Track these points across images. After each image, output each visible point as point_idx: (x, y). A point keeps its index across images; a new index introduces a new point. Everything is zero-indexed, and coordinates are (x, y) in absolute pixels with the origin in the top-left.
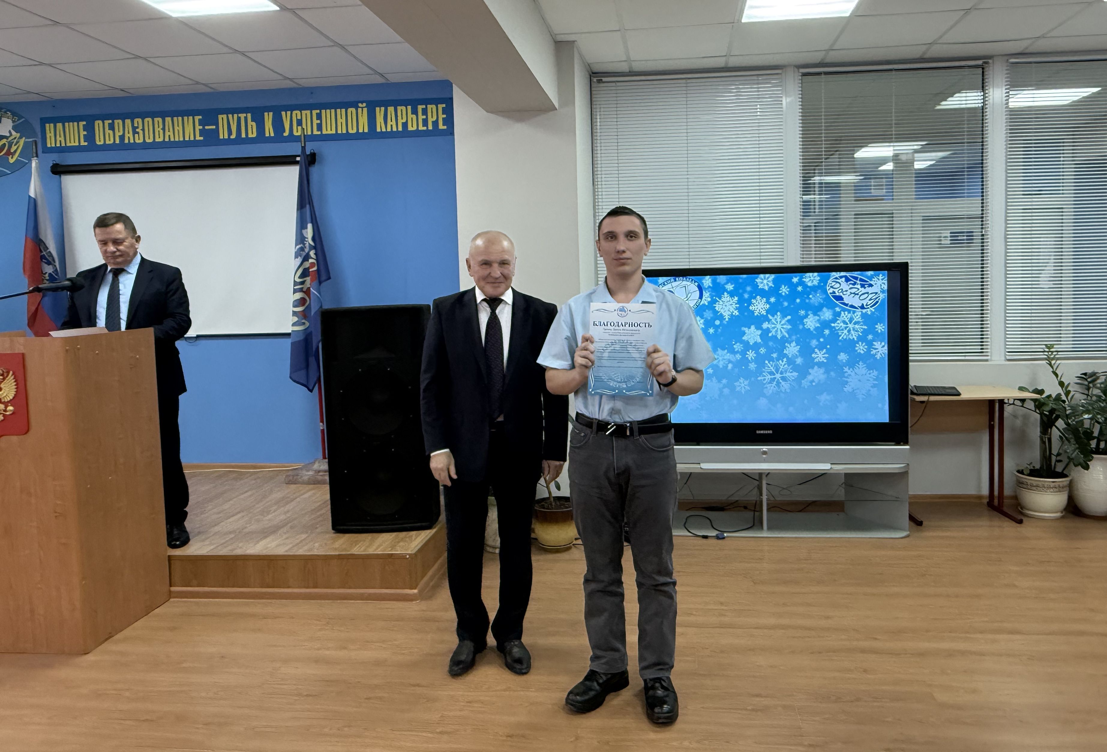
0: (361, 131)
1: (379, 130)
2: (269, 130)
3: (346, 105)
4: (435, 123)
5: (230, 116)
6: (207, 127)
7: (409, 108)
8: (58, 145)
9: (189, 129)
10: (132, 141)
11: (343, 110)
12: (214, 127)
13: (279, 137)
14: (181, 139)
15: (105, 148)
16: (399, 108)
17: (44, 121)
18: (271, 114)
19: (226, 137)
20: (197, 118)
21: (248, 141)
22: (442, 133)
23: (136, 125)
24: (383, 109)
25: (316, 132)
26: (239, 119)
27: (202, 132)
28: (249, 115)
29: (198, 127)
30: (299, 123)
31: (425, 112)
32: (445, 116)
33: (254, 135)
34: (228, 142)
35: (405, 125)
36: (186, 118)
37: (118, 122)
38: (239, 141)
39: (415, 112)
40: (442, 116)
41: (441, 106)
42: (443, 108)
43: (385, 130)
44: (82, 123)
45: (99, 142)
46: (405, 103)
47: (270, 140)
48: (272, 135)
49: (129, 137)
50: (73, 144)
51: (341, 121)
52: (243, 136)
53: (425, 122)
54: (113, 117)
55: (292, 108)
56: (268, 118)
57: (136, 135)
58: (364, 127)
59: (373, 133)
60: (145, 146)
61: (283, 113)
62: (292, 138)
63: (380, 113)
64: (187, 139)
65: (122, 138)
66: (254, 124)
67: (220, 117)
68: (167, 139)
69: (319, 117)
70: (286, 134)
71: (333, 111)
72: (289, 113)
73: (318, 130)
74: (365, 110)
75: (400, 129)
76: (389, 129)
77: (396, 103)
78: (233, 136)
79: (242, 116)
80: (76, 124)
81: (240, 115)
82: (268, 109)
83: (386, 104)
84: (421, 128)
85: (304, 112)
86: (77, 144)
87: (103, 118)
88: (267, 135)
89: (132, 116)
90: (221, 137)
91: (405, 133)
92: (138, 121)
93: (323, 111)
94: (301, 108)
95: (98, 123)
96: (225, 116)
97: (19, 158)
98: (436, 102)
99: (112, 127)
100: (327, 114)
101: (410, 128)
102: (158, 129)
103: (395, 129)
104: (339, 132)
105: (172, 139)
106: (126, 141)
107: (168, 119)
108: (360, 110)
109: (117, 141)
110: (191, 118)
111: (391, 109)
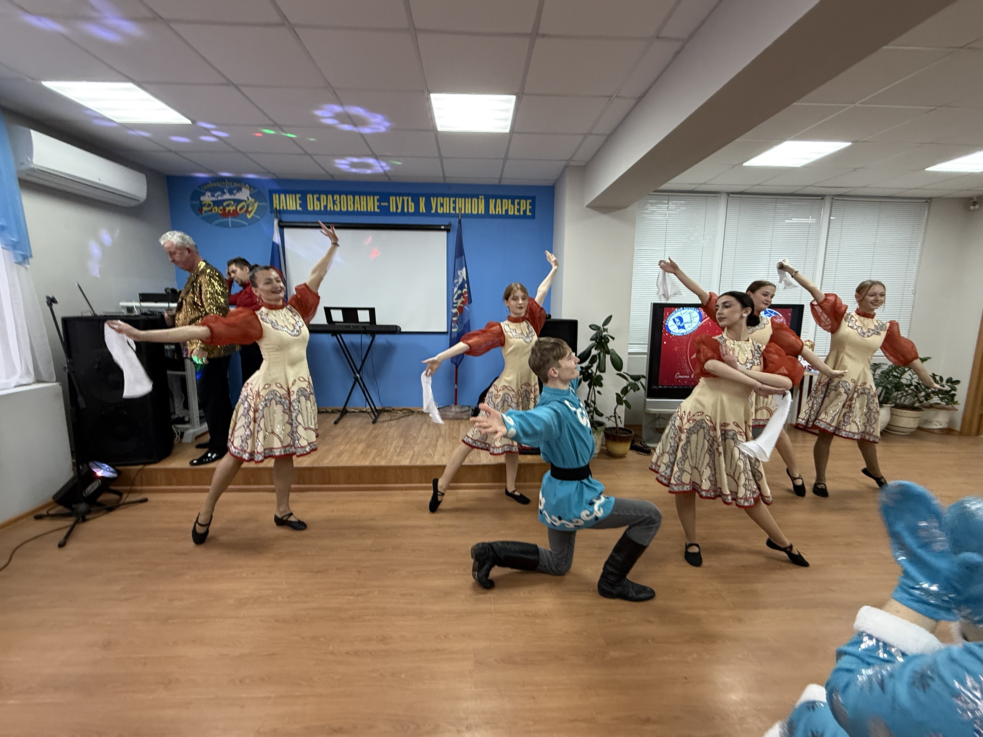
0: (480, 212)
1: (491, 213)
2: (422, 209)
3: (472, 196)
4: (525, 211)
5: (398, 198)
6: (382, 204)
7: (510, 201)
8: (281, 208)
9: (370, 204)
10: (332, 209)
11: (470, 200)
12: (386, 204)
13: (429, 213)
14: (365, 210)
15: (314, 212)
16: (504, 201)
17: (271, 192)
18: (424, 198)
19: (395, 210)
20: (376, 198)
21: (409, 214)
22: (529, 217)
23: (335, 198)
24: (494, 200)
25: (452, 211)
26: (403, 200)
27: (379, 207)
28: (410, 198)
29: (376, 204)
30: (442, 205)
31: (519, 204)
32: (531, 207)
33: (413, 211)
34: (396, 214)
35: (507, 211)
36: (368, 197)
37: (323, 197)
38: (403, 213)
39: (513, 203)
40: (529, 207)
41: (528, 201)
42: (530, 203)
43: (494, 213)
44: (298, 196)
45: (310, 208)
46: (508, 198)
47: (423, 214)
48: (424, 211)
49: (330, 206)
50: (292, 208)
51: (468, 206)
52: (406, 210)
53: (519, 210)
54: (320, 193)
55: (437, 196)
56: (422, 201)
57: (335, 206)
58: (482, 210)
59: (487, 215)
60: (341, 213)
61: (432, 199)
62: (437, 214)
63: (492, 202)
64: (369, 210)
65: (326, 207)
66: (413, 205)
67: (391, 198)
68: (356, 209)
69: (454, 202)
70: (433, 211)
71: (463, 200)
72: (435, 199)
73: (453, 210)
74: (483, 200)
75: (504, 213)
76: (497, 213)
77: (502, 197)
78: (399, 210)
79: (405, 199)
80: (294, 196)
81: (404, 198)
82: (422, 195)
83: (496, 197)
84: (516, 213)
85: (445, 199)
86: (295, 208)
87: (313, 193)
88: (421, 211)
89: (333, 193)
90: (391, 210)
91: (507, 216)
92: (337, 197)
93: (457, 199)
94: (443, 196)
95: (309, 196)
96: (394, 198)
97: (255, 216)
98: (526, 198)
99: (319, 199)
100: (460, 202)
101: (510, 213)
102: (350, 203)
103: (500, 213)
104: (467, 212)
105: (359, 210)
106: (329, 209)
107: (357, 197)
108: (480, 200)
109: (322, 209)
110: (372, 198)
111: (499, 201)
